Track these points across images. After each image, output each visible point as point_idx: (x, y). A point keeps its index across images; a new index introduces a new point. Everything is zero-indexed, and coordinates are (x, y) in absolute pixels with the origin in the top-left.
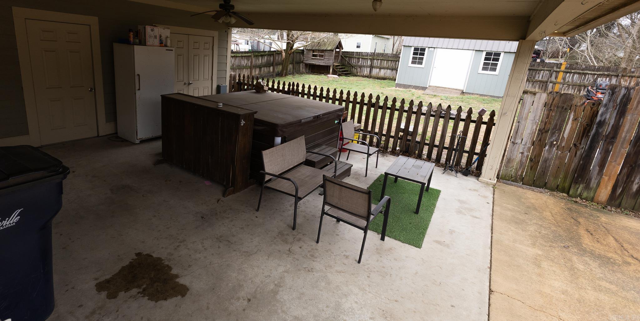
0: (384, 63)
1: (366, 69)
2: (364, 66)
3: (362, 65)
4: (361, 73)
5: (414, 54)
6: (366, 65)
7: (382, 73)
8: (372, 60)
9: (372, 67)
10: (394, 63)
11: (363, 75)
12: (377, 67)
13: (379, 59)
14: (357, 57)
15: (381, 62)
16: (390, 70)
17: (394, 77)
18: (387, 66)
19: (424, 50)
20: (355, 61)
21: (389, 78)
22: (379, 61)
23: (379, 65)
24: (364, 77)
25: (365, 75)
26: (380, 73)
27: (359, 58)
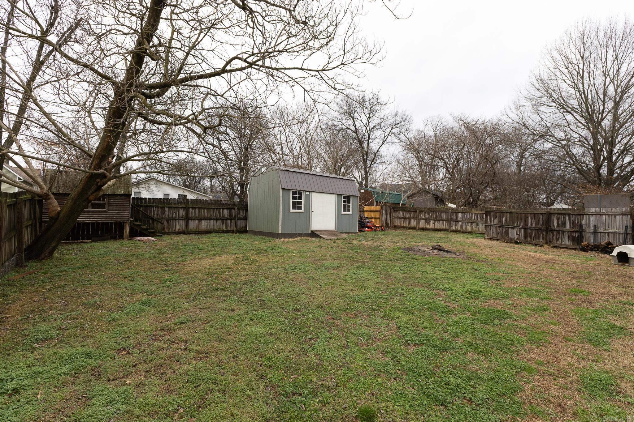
0: (204, 212)
1: (177, 223)
2: (175, 219)
3: (171, 216)
4: (171, 229)
5: (294, 198)
6: (177, 216)
7: (204, 225)
8: (186, 209)
9: (187, 219)
10: (217, 212)
11: (173, 231)
12: (195, 219)
13: (195, 208)
14: (160, 205)
15: (199, 212)
16: (213, 220)
17: (220, 229)
18: (209, 215)
19: (300, 193)
20: (158, 212)
21: (214, 231)
22: (197, 210)
23: (197, 215)
24: (178, 234)
25: (177, 230)
26: (200, 226)
27: (163, 208)
